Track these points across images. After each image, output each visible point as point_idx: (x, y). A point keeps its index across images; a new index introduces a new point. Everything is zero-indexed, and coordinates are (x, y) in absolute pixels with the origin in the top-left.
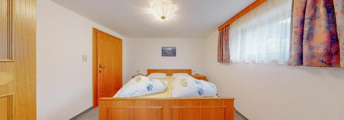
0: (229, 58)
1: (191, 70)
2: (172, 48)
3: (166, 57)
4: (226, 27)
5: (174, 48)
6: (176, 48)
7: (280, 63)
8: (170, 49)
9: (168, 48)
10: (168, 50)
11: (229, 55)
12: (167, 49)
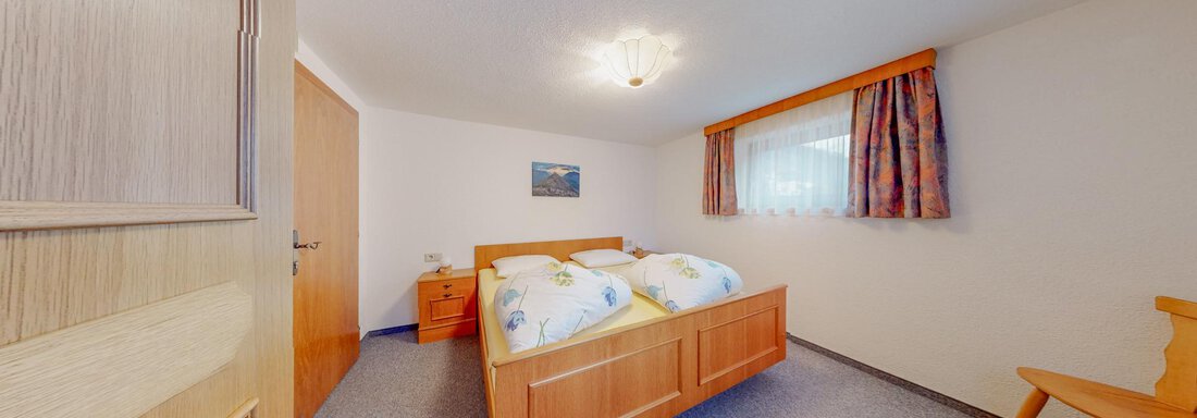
0: (734, 203)
1: (621, 238)
2: (568, 168)
3: (547, 198)
4: (726, 131)
5: (574, 168)
6: (578, 169)
7: (835, 215)
8: (562, 173)
9: (555, 166)
10: (555, 174)
11: (735, 196)
12: (551, 171)
